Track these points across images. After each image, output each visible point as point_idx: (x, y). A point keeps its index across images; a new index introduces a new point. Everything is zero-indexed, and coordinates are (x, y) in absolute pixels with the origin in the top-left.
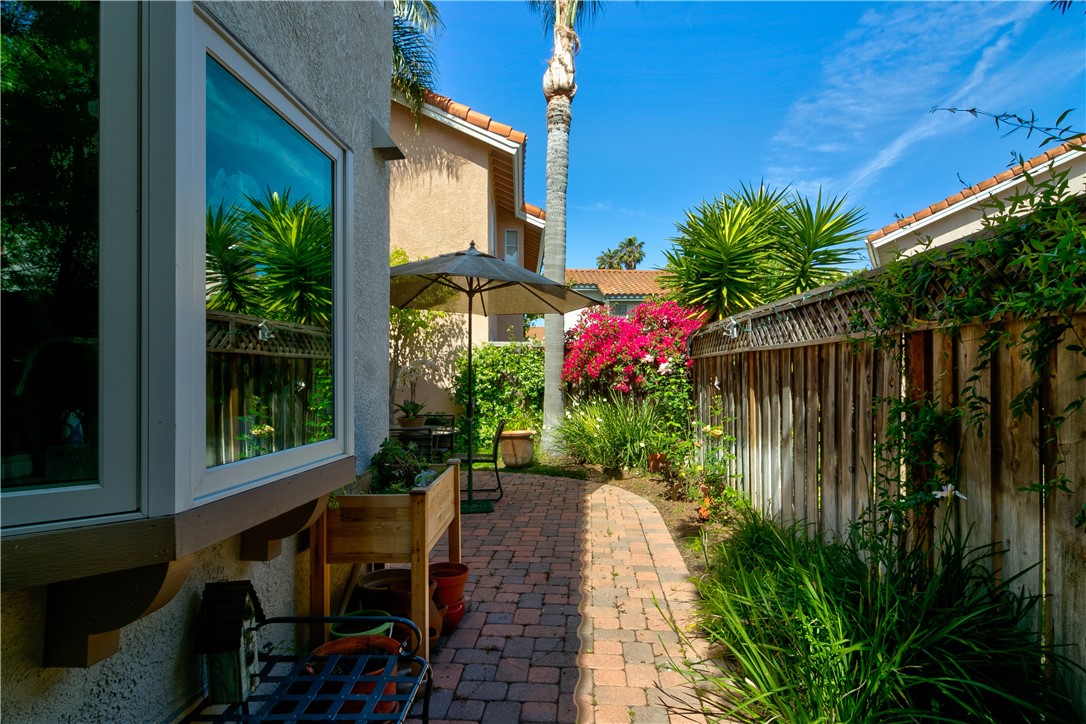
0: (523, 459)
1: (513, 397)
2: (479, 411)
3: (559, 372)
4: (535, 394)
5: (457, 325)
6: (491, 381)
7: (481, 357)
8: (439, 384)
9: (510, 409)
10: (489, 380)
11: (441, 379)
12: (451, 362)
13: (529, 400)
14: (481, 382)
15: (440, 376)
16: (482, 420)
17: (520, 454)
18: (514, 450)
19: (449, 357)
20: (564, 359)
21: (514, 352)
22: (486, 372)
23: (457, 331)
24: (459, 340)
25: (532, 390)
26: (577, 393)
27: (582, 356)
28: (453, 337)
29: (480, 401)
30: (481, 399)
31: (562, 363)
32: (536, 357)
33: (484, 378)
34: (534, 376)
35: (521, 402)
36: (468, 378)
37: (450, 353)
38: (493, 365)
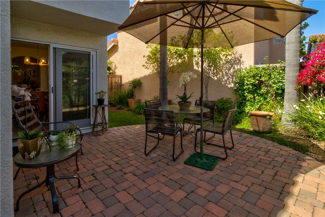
0: (263, 128)
1: (268, 92)
2: (246, 99)
3: (295, 79)
4: (280, 91)
5: (238, 59)
6: (253, 85)
7: (248, 73)
8: (229, 86)
9: (265, 99)
10: (251, 84)
11: (229, 84)
12: (235, 76)
13: (277, 94)
14: (247, 84)
15: (229, 82)
16: (248, 103)
17: (261, 125)
18: (257, 122)
19: (234, 73)
20: (300, 72)
21: (268, 69)
22: (250, 80)
23: (238, 61)
24: (239, 66)
25: (278, 89)
26: (312, 92)
27: (313, 69)
28: (236, 64)
29: (246, 94)
30: (247, 93)
31: (298, 74)
32: (281, 72)
33: (248, 83)
34: (280, 82)
35: (272, 95)
36: (241, 83)
37: (234, 72)
38: (254, 77)
